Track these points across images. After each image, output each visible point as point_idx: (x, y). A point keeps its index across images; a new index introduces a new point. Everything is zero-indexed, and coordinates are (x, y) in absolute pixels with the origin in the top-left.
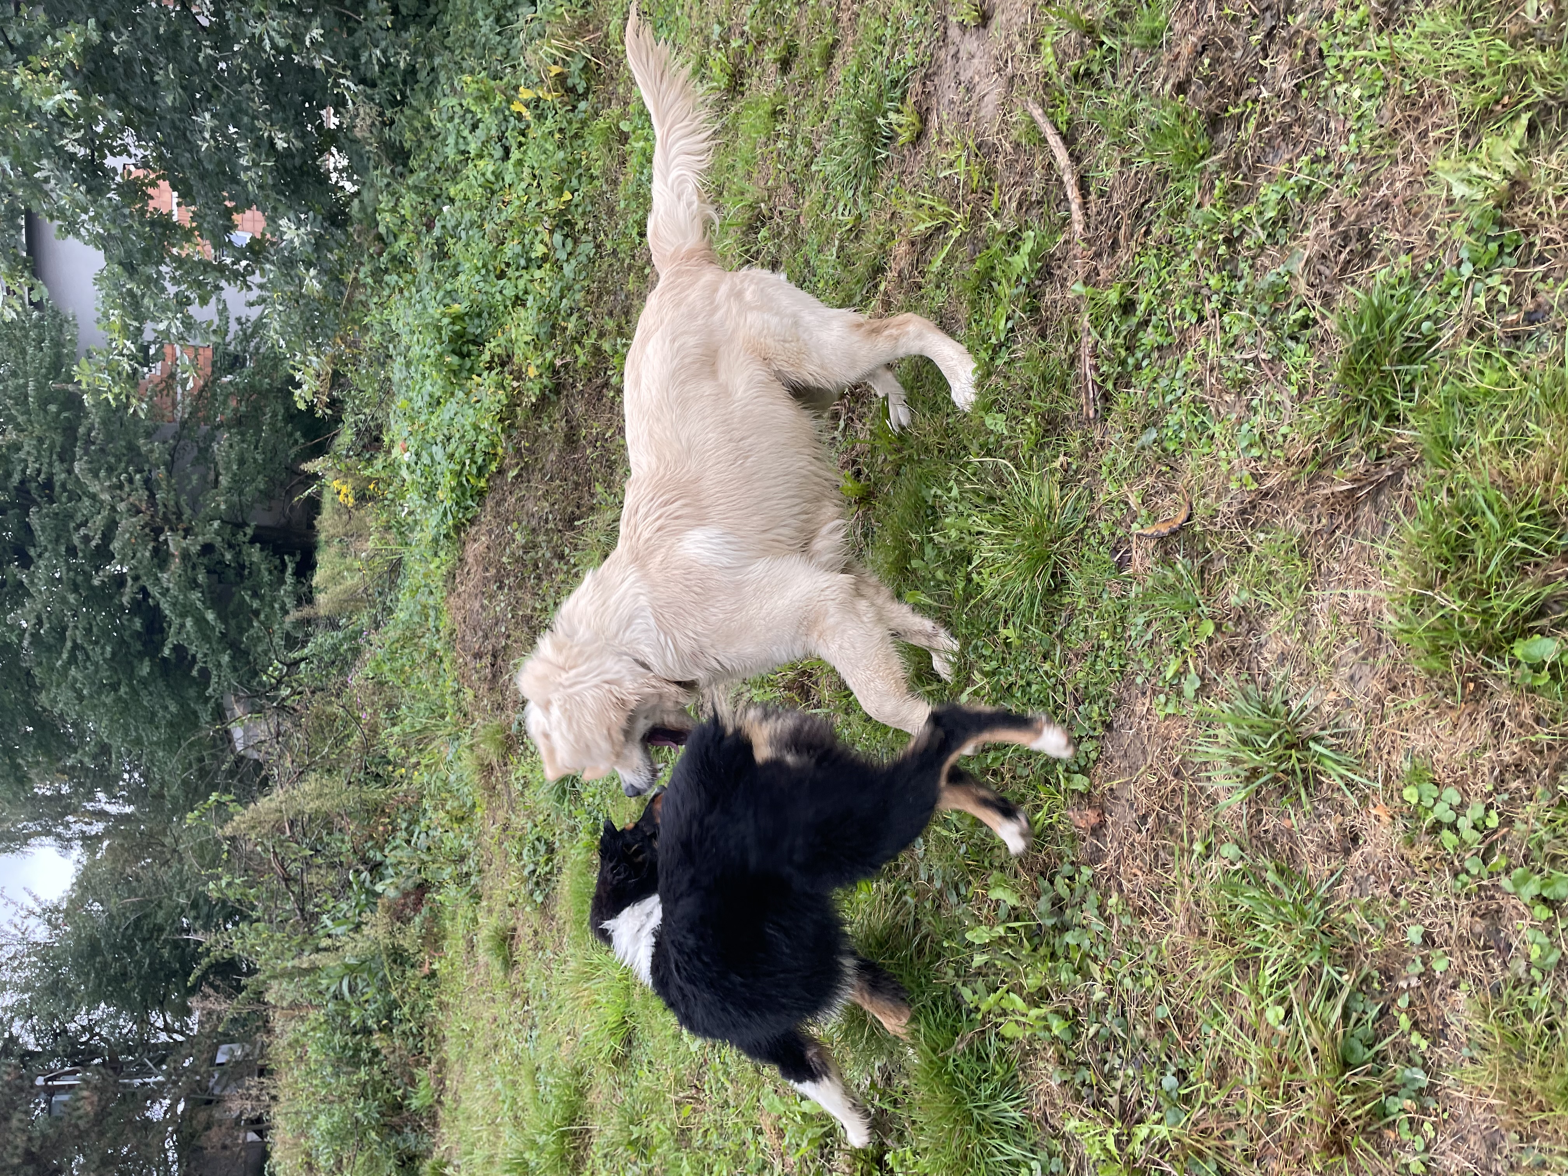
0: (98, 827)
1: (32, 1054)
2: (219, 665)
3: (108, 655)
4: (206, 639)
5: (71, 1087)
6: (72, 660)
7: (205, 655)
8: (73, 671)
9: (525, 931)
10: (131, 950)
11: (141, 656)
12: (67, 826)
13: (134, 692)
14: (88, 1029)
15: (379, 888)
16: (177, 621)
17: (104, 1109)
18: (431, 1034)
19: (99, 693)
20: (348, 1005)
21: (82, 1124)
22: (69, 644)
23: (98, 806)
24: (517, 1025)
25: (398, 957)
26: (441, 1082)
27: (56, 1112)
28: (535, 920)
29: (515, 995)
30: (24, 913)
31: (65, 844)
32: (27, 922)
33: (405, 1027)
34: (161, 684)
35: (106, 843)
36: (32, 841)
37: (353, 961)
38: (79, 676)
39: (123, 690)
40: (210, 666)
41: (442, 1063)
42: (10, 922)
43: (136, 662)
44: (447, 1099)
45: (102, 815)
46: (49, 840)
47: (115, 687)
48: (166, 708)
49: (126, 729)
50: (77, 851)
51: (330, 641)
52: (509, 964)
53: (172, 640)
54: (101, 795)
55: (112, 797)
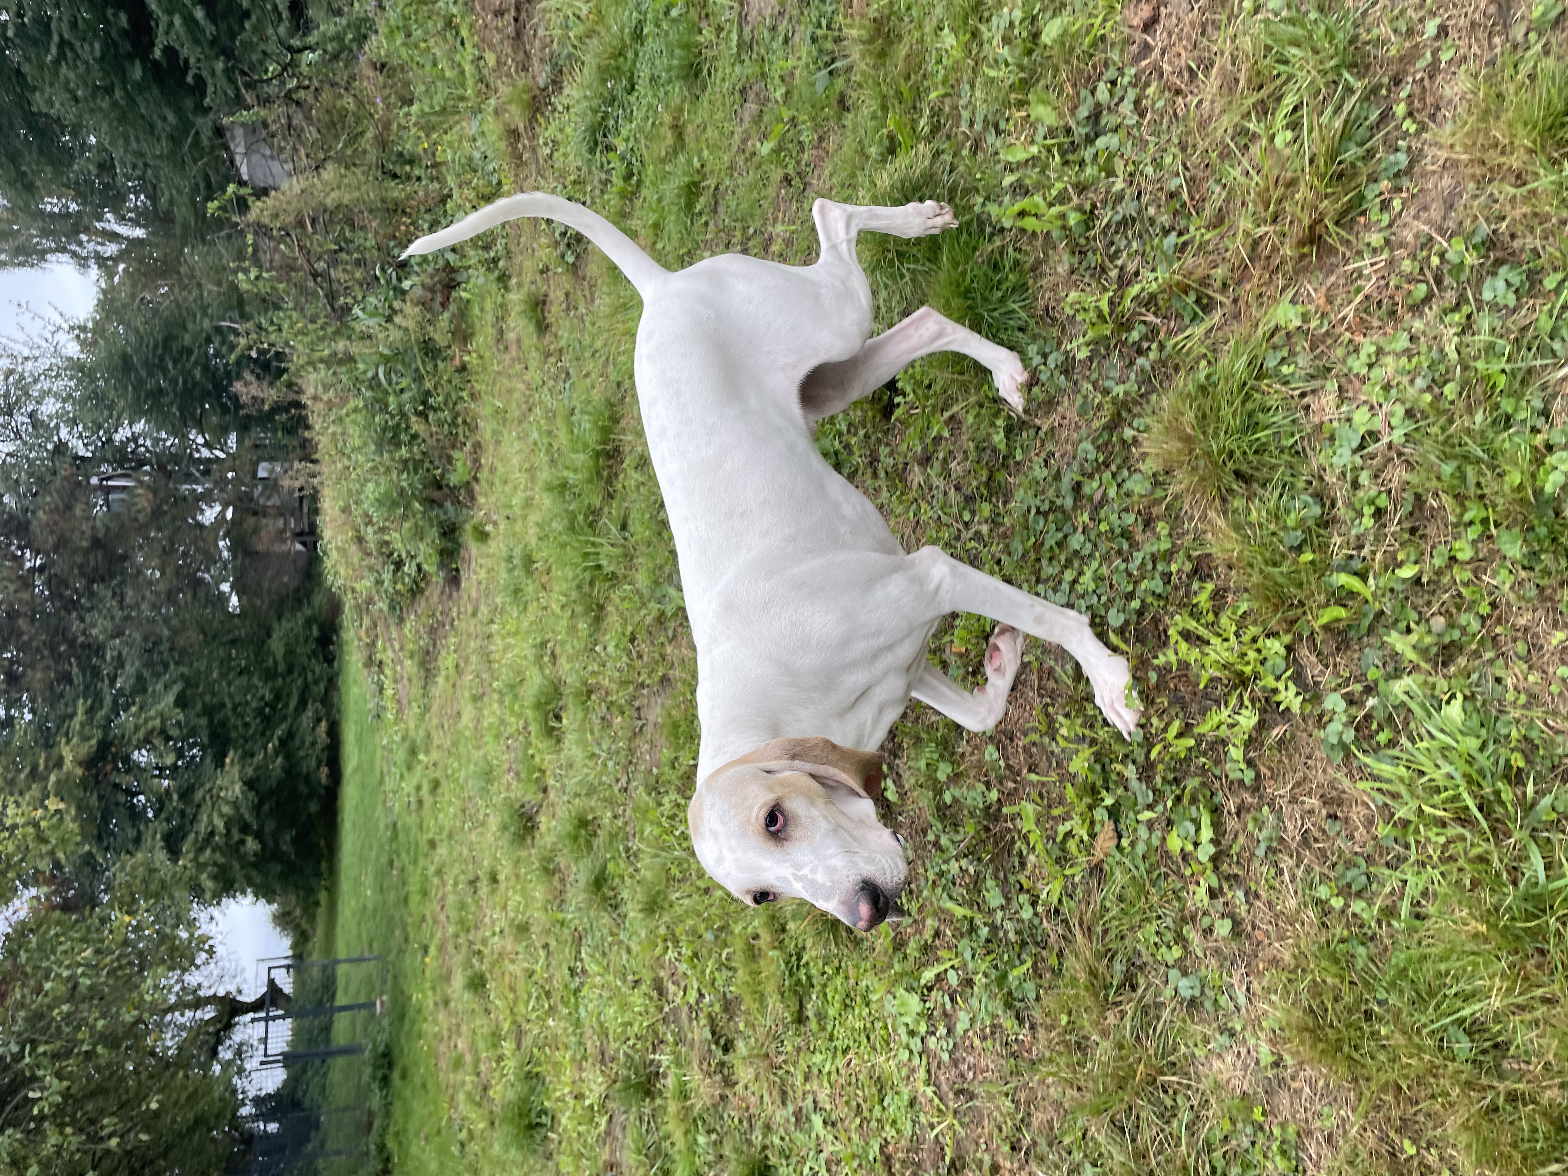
0: (111, 249)
1: (83, 459)
2: (213, 73)
3: (98, 54)
4: (196, 41)
5: (124, 488)
6: (61, 57)
7: (199, 60)
8: (64, 69)
9: (557, 296)
10: (165, 370)
11: (131, 57)
12: (80, 244)
13: (128, 96)
14: (134, 438)
15: (406, 284)
16: (164, 19)
17: (159, 508)
18: (464, 422)
19: (94, 96)
20: (387, 393)
21: (141, 518)
22: (56, 38)
23: (107, 226)
24: (551, 383)
25: (430, 350)
26: (476, 461)
27: (115, 507)
28: (566, 282)
29: (548, 355)
30: (51, 328)
31: (82, 262)
32: (57, 337)
33: (441, 415)
34: (156, 92)
35: (122, 267)
36: (48, 256)
37: (386, 352)
38: (72, 75)
39: (118, 94)
40: (204, 73)
41: (477, 446)
42: (41, 336)
43: (127, 65)
44: (483, 475)
45: (114, 237)
46: (65, 257)
47: (109, 90)
48: (165, 119)
49: (127, 140)
50: (94, 272)
51: (332, 28)
52: (542, 327)
53: (161, 41)
54: (109, 216)
55: (121, 219)
